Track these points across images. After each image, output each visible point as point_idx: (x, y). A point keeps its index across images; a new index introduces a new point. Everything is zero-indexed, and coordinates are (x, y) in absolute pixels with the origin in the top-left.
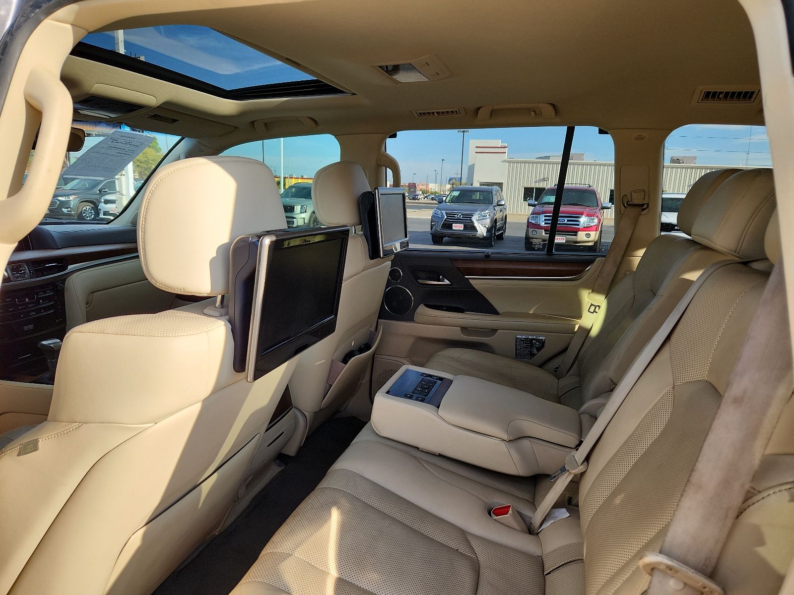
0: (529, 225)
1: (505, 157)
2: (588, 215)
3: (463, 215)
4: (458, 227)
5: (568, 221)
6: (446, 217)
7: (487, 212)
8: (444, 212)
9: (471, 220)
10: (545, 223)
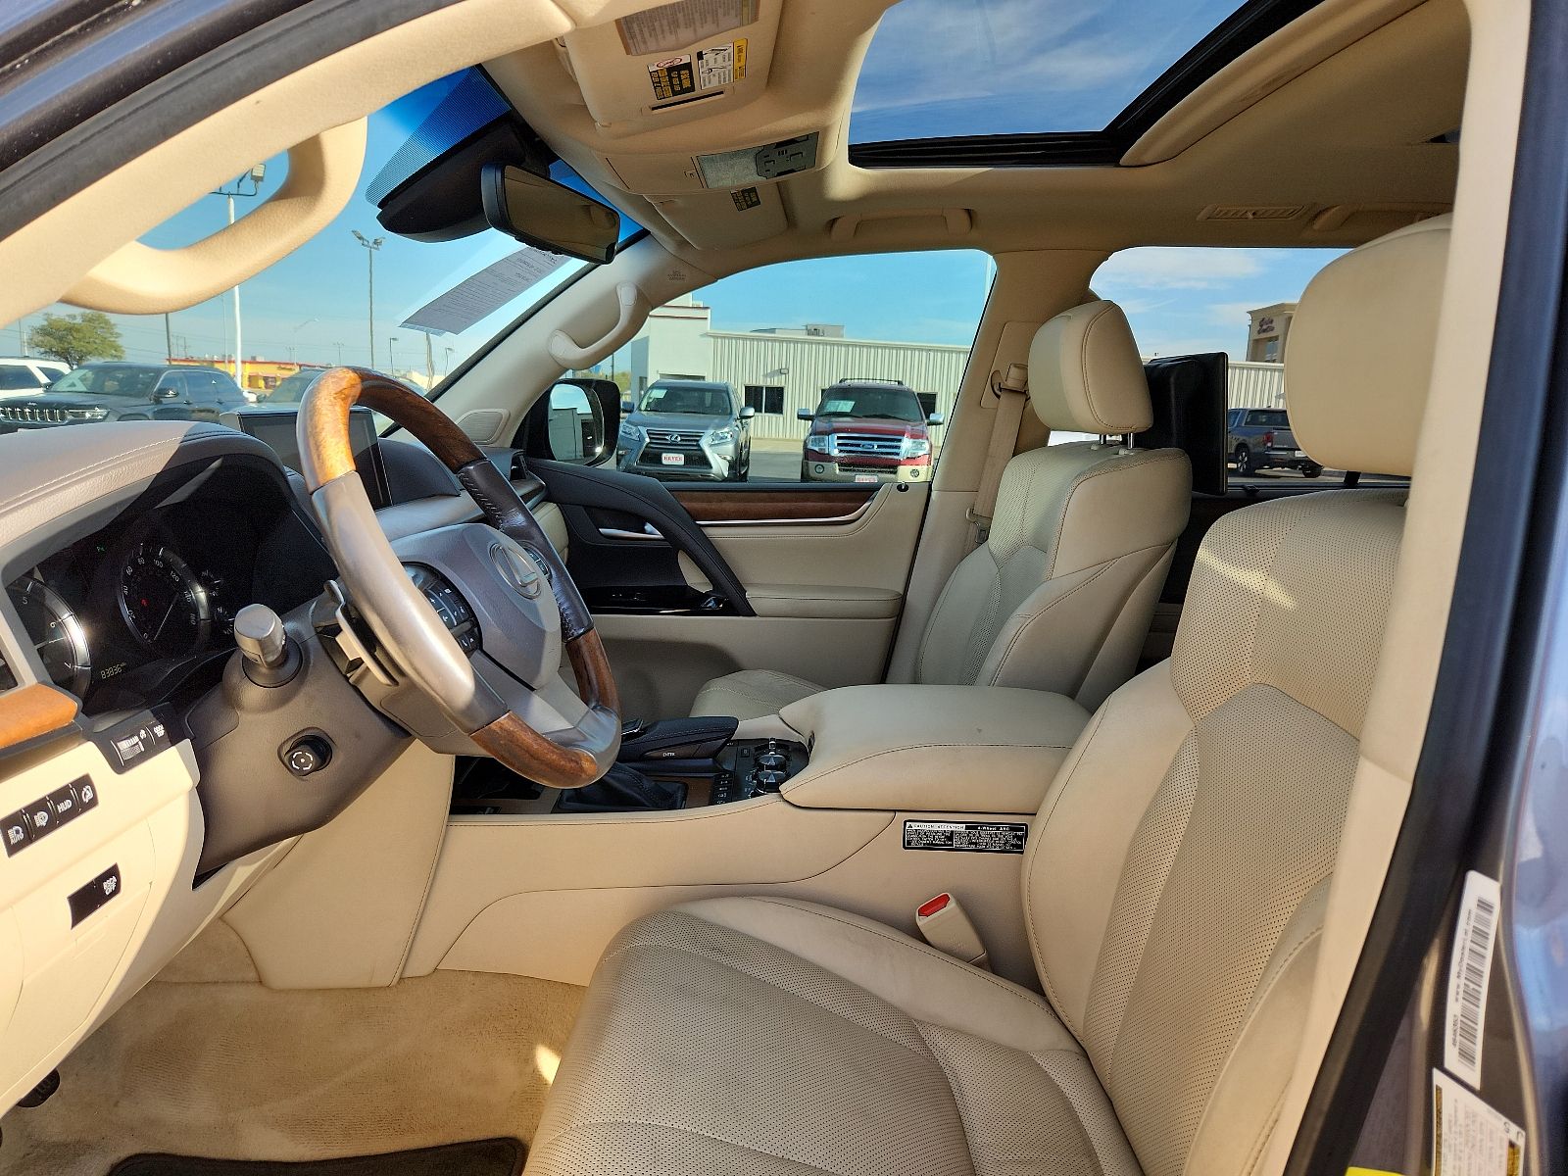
0: (808, 454)
1: (707, 326)
2: (913, 436)
3: (681, 436)
4: (673, 459)
5: (879, 447)
6: (648, 440)
7: (726, 430)
8: (643, 430)
9: (699, 445)
10: (841, 451)
